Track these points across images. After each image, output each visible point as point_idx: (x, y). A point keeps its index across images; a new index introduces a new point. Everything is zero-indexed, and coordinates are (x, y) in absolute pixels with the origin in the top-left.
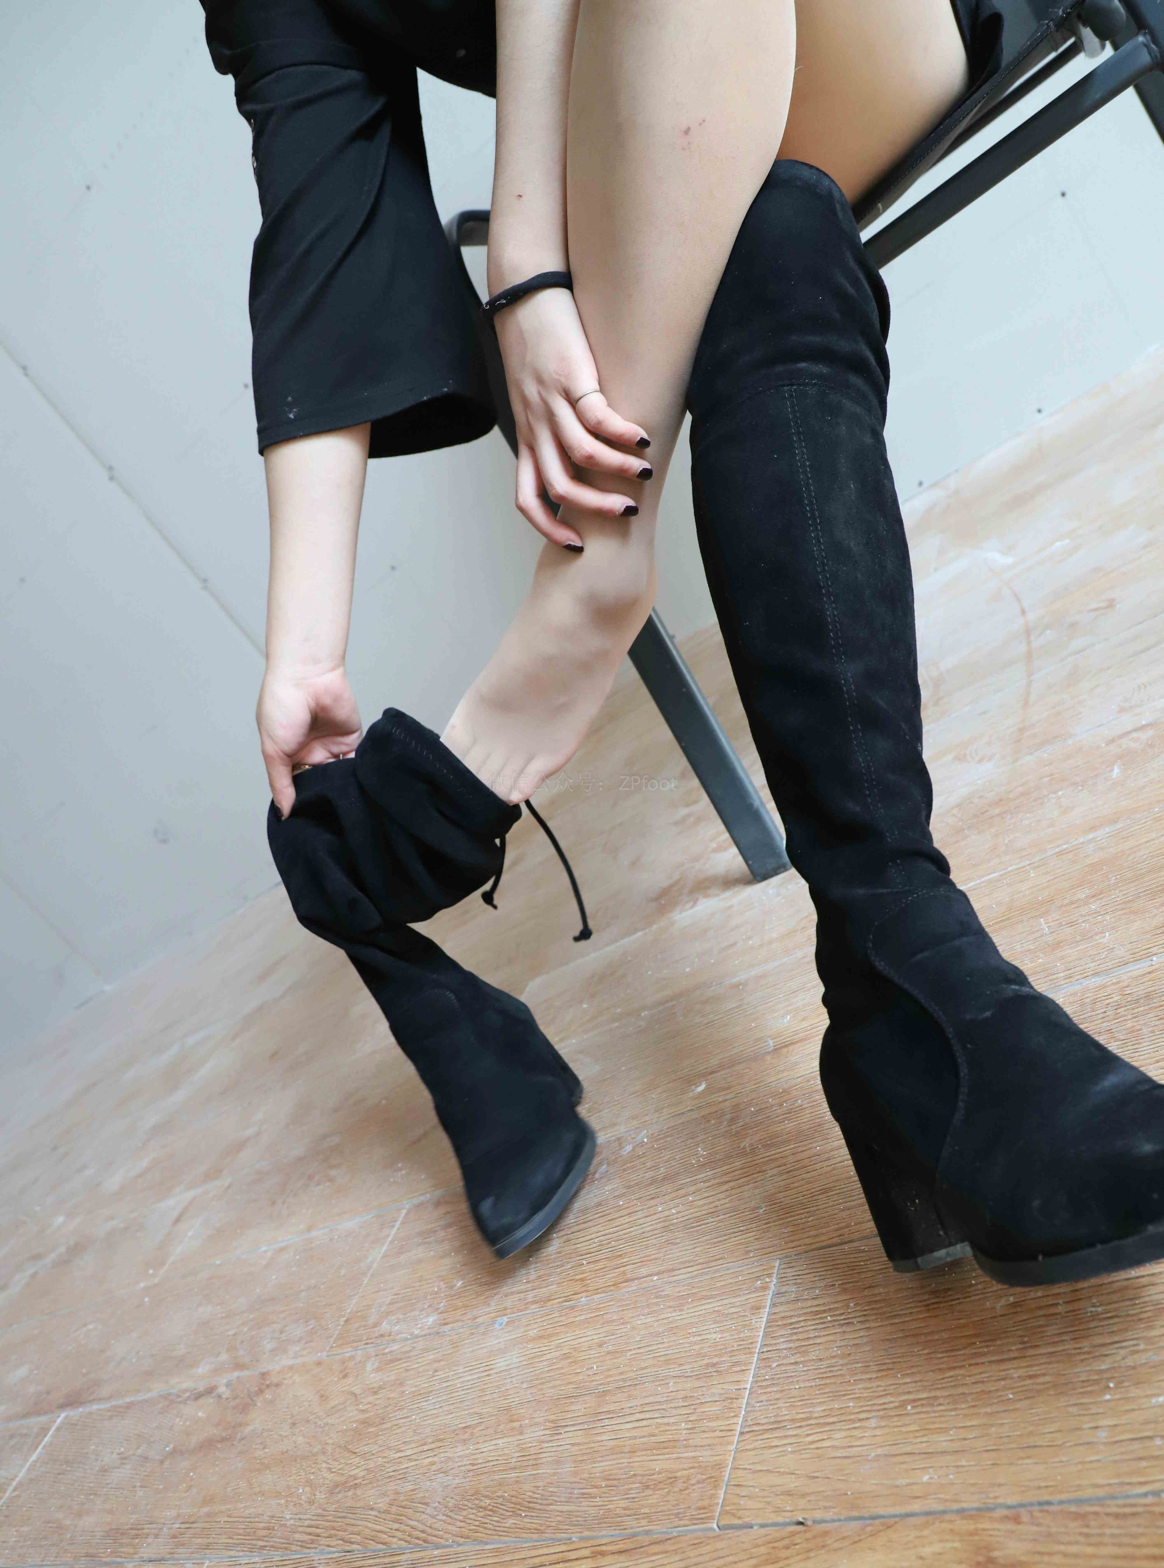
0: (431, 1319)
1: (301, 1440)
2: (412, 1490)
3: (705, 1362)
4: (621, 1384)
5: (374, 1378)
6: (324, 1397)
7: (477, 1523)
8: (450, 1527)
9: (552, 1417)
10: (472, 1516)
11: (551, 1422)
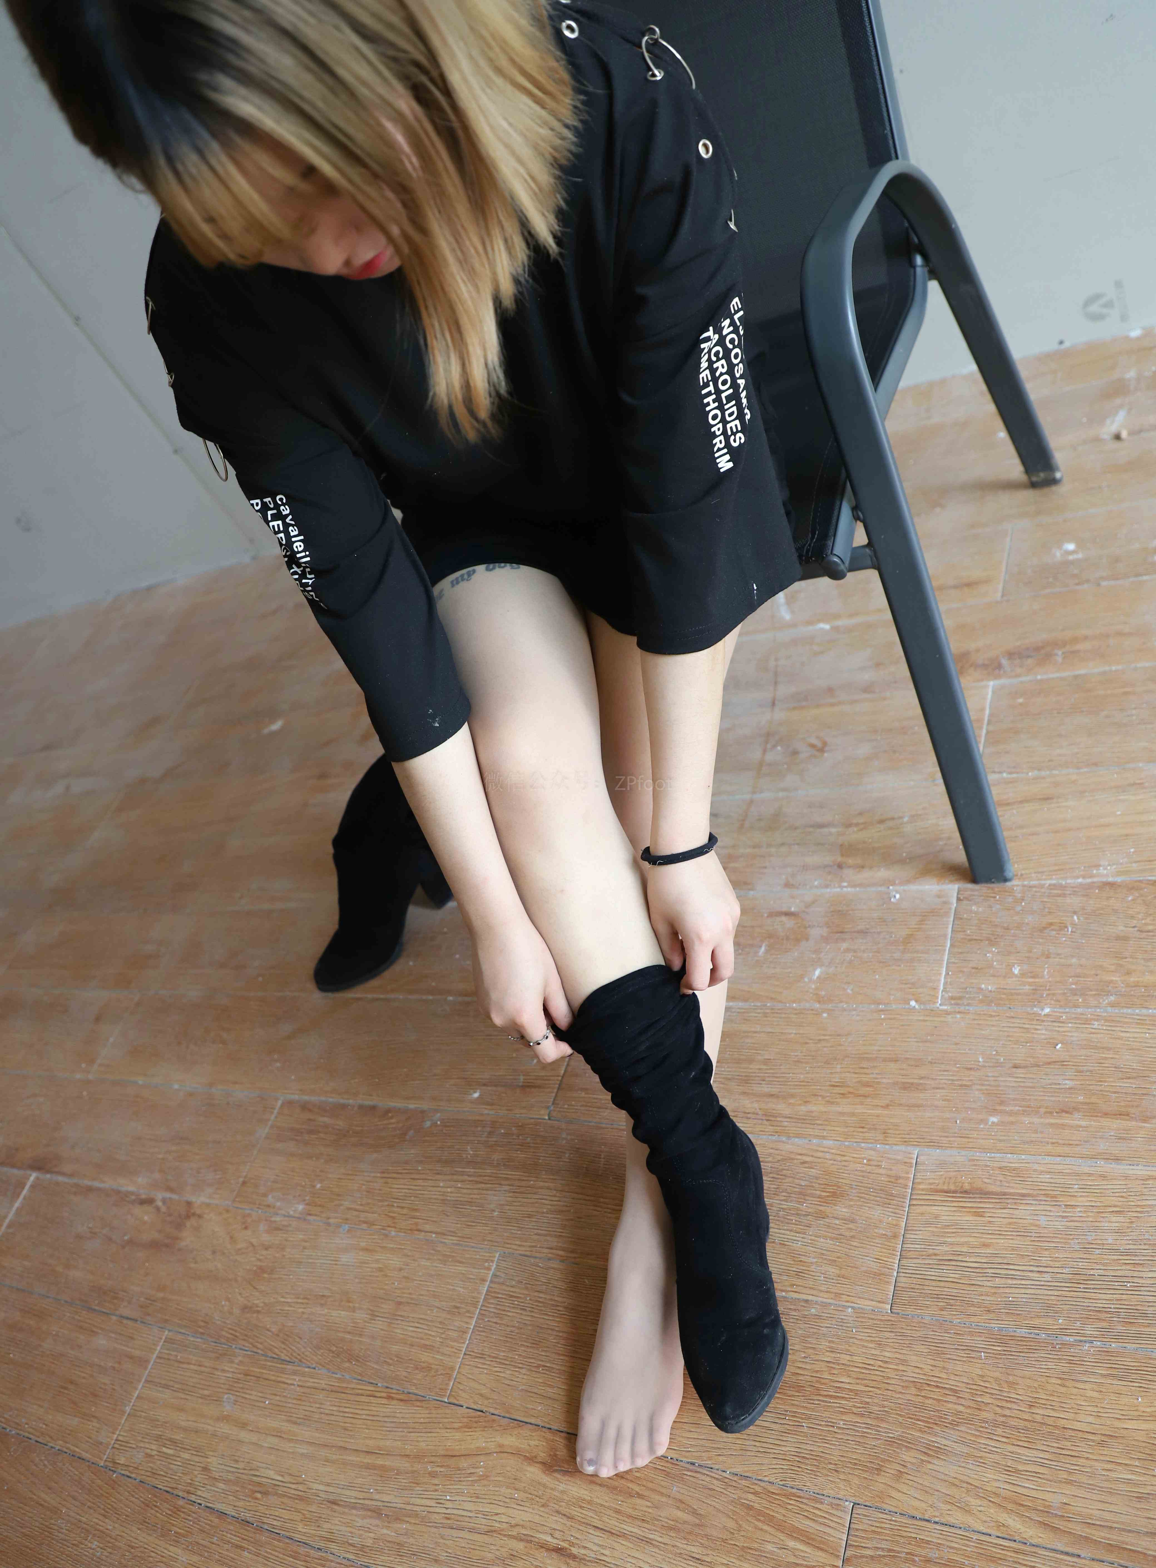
0: (301, 1207)
1: (219, 1265)
2: (292, 1326)
3: (453, 1304)
4: (409, 1301)
5: (266, 1238)
6: (233, 1240)
7: (329, 1359)
8: (315, 1358)
9: (371, 1308)
10: (325, 1354)
11: (371, 1310)
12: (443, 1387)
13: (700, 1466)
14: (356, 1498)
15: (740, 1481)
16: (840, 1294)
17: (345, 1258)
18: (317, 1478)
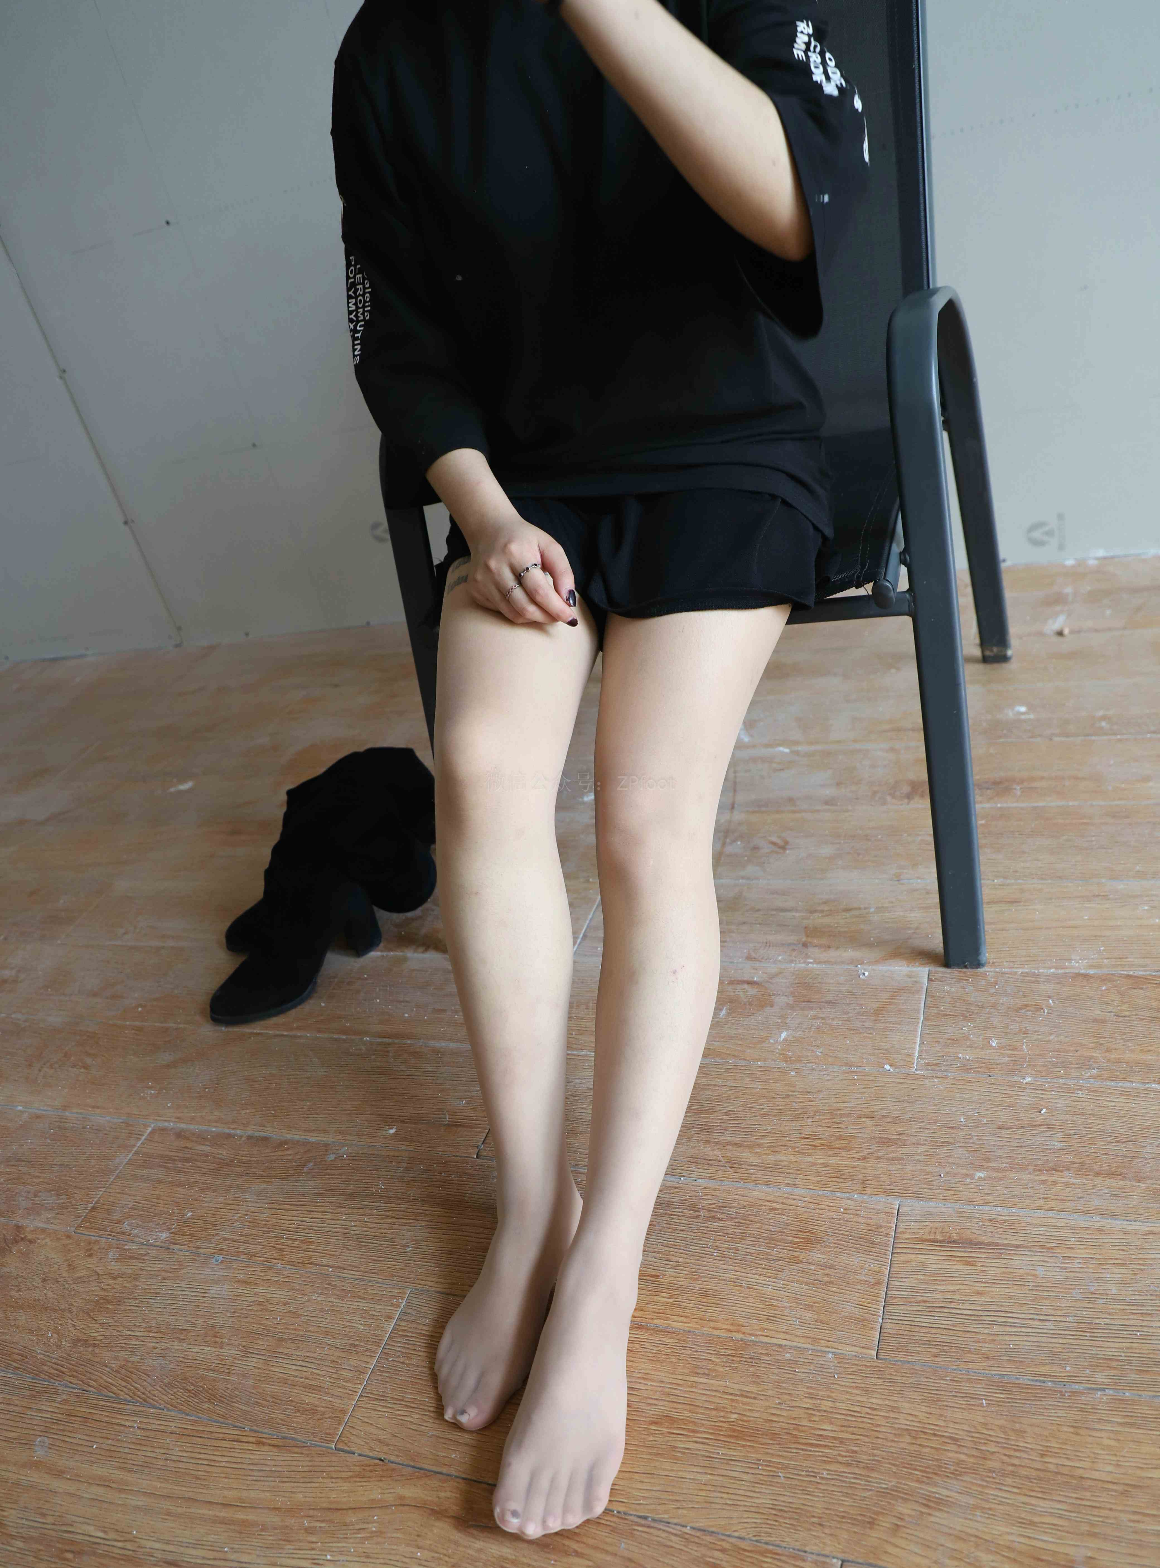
0: (164, 1236)
1: (50, 1294)
2: (138, 1362)
3: (350, 1342)
4: (294, 1337)
5: (114, 1266)
6: (71, 1267)
7: (183, 1399)
8: (164, 1397)
9: (245, 1344)
10: (179, 1394)
11: (244, 1347)
12: (331, 1431)
13: (654, 1520)
14: (204, 1558)
15: (704, 1537)
16: (819, 1339)
17: (214, 1291)
18: (152, 1534)
